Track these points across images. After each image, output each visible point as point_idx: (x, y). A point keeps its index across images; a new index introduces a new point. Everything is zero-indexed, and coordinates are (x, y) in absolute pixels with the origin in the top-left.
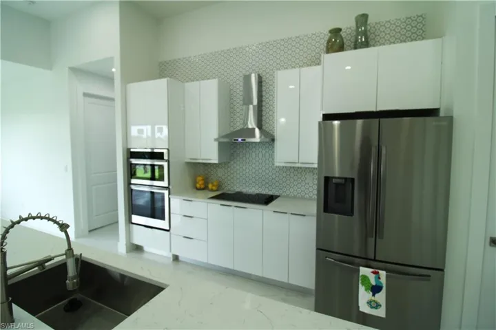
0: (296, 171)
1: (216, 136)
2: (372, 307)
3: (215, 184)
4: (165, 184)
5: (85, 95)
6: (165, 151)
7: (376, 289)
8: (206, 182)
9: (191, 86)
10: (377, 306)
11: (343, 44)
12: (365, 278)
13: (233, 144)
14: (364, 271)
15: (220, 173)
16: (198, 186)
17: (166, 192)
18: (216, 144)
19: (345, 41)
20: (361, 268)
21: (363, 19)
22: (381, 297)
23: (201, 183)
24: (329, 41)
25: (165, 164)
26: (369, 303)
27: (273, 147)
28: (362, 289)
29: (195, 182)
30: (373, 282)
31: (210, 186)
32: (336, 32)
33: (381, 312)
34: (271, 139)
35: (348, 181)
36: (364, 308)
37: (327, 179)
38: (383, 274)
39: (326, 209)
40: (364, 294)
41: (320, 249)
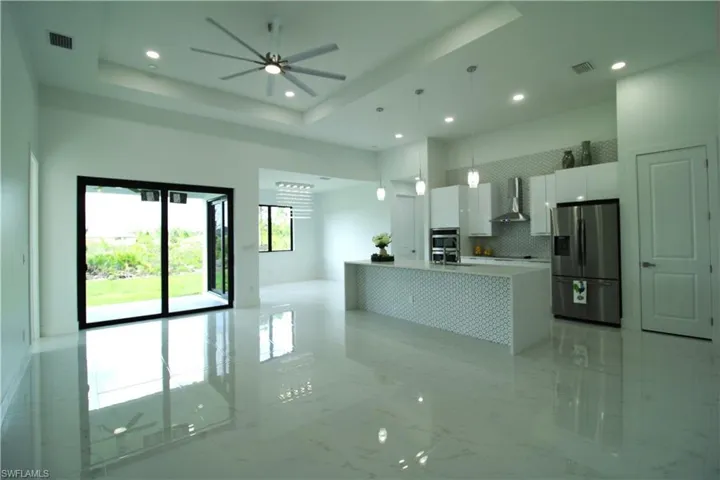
0: (543, 238)
1: (490, 218)
2: (579, 300)
3: (489, 250)
4: (456, 249)
5: (398, 196)
6: (458, 229)
7: (581, 290)
8: (482, 250)
10: (582, 298)
11: (574, 162)
12: (576, 285)
13: (504, 224)
14: (576, 282)
15: (493, 243)
16: (477, 253)
17: (457, 254)
18: (490, 224)
19: (575, 159)
20: (574, 281)
21: (587, 144)
22: (584, 294)
23: (479, 250)
24: (564, 158)
25: (457, 237)
26: (578, 298)
27: (530, 224)
28: (575, 291)
29: (475, 250)
30: (580, 287)
31: (485, 252)
32: (569, 153)
33: (584, 301)
34: (528, 219)
35: (567, 238)
36: (576, 301)
37: (556, 238)
38: (585, 283)
39: (556, 254)
40: (576, 294)
41: (555, 275)
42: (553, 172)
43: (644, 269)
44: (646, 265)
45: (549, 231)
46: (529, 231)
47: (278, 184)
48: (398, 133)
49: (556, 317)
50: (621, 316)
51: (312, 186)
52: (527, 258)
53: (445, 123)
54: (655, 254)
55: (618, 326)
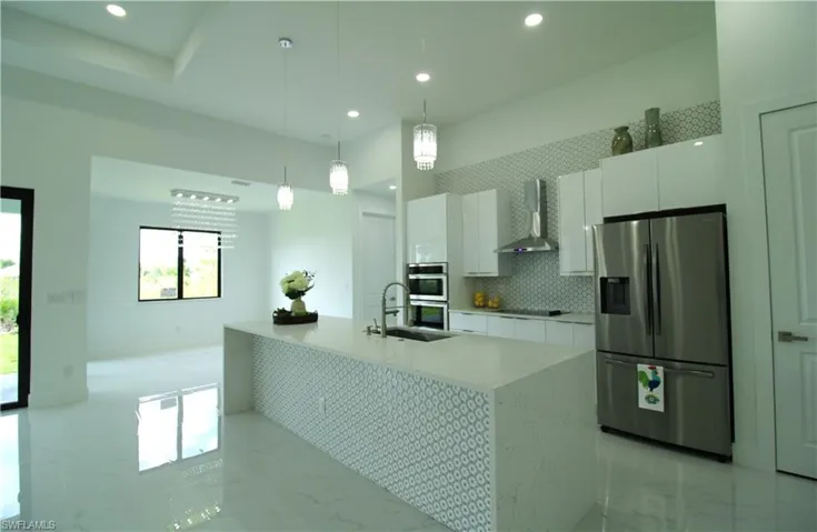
0: (580, 280)
1: (496, 247)
2: (650, 402)
3: (496, 300)
4: (443, 298)
5: (364, 214)
6: (444, 265)
7: (653, 384)
8: (486, 299)
9: (469, 198)
10: (655, 401)
11: (631, 142)
12: (643, 373)
13: (516, 255)
14: (642, 367)
15: (502, 289)
16: (477, 303)
17: (445, 306)
18: (495, 256)
19: (633, 139)
20: (639, 365)
21: (653, 114)
22: (659, 392)
23: (480, 299)
24: (615, 139)
25: (444, 278)
26: (648, 398)
27: (558, 255)
28: (640, 385)
29: (474, 299)
30: (651, 378)
31: (490, 303)
32: (623, 130)
33: (660, 407)
34: (556, 248)
35: (624, 281)
36: (643, 404)
37: (604, 280)
38: (660, 369)
39: (604, 310)
40: (643, 391)
41: (600, 351)
42: (597, 165)
43: (781, 347)
44: (786, 337)
45: (591, 267)
46: (558, 267)
47: (174, 192)
48: (353, 108)
49: (605, 429)
50: (733, 439)
51: (236, 199)
52: (553, 314)
53: (418, 83)
54: (806, 315)
55: (725, 458)
